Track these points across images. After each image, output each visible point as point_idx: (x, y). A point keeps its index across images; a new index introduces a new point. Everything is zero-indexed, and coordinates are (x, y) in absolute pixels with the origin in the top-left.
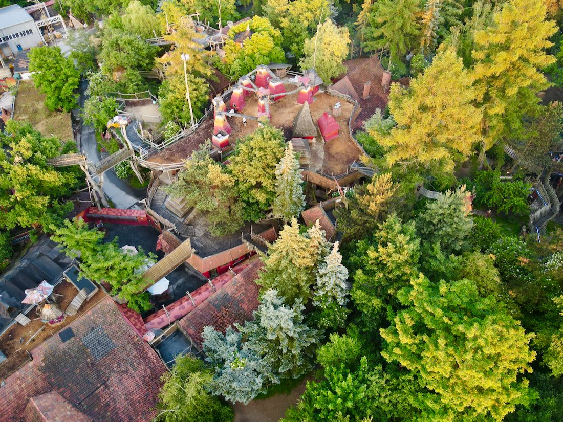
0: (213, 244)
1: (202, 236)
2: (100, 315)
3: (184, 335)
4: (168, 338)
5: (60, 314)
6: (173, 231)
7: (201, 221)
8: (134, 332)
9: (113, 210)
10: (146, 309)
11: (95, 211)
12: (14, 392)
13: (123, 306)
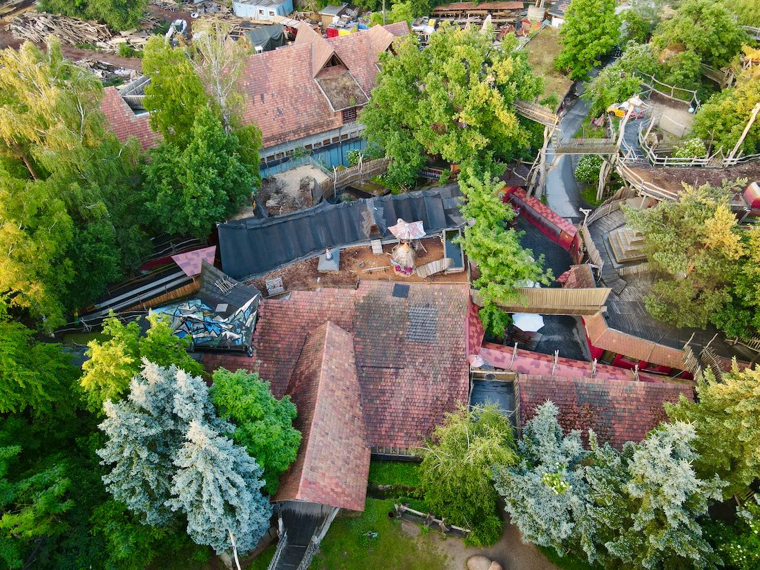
0: (636, 321)
1: (629, 303)
2: (445, 297)
3: (514, 395)
4: (493, 382)
5: (411, 265)
6: (595, 270)
7: (642, 284)
8: (464, 343)
9: (541, 205)
10: (496, 330)
11: (522, 195)
12: (321, 304)
13: (475, 308)
